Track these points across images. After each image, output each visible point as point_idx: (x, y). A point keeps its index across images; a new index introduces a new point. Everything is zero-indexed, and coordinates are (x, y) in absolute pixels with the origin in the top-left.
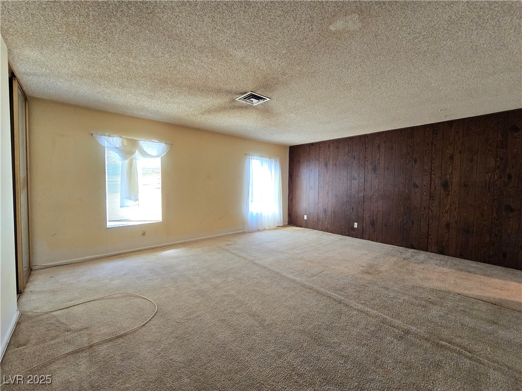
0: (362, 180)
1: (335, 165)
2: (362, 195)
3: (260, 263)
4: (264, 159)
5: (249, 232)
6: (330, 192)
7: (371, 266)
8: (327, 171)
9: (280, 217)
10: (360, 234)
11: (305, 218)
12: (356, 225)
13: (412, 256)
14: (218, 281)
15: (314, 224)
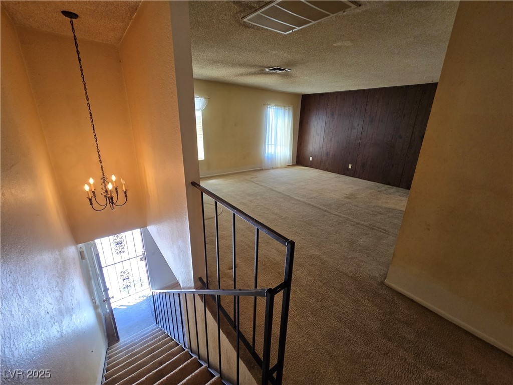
0: (360, 130)
1: (340, 115)
2: (358, 142)
3: (277, 190)
4: (279, 108)
5: (265, 170)
6: (333, 139)
7: (352, 194)
8: (333, 120)
9: (290, 158)
10: (352, 174)
11: (311, 160)
12: (350, 166)
13: (385, 190)
14: (251, 198)
15: (317, 165)
